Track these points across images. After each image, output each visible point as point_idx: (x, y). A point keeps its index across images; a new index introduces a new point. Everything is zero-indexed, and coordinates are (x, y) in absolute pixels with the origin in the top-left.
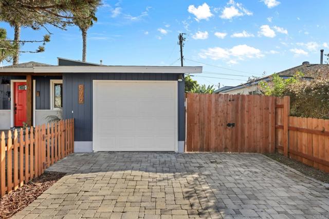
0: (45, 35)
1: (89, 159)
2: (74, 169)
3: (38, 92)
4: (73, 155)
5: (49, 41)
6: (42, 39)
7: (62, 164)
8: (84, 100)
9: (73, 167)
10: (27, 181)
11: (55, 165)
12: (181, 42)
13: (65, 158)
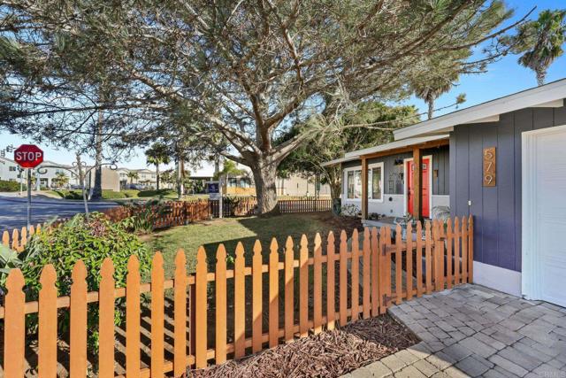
0: (458, 96)
1: (500, 318)
2: (442, 336)
3: (436, 172)
4: (466, 290)
5: (464, 101)
6: (455, 101)
7: (429, 306)
8: (496, 180)
9: (444, 326)
10: (343, 322)
11: (414, 302)
13: (446, 292)
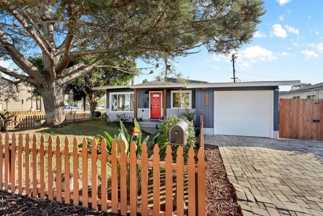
12: (233, 59)
